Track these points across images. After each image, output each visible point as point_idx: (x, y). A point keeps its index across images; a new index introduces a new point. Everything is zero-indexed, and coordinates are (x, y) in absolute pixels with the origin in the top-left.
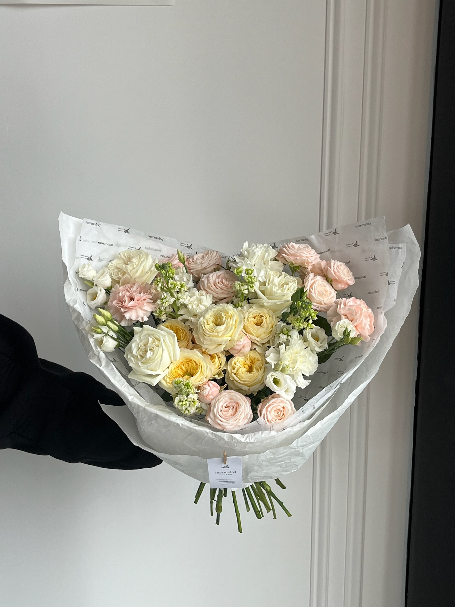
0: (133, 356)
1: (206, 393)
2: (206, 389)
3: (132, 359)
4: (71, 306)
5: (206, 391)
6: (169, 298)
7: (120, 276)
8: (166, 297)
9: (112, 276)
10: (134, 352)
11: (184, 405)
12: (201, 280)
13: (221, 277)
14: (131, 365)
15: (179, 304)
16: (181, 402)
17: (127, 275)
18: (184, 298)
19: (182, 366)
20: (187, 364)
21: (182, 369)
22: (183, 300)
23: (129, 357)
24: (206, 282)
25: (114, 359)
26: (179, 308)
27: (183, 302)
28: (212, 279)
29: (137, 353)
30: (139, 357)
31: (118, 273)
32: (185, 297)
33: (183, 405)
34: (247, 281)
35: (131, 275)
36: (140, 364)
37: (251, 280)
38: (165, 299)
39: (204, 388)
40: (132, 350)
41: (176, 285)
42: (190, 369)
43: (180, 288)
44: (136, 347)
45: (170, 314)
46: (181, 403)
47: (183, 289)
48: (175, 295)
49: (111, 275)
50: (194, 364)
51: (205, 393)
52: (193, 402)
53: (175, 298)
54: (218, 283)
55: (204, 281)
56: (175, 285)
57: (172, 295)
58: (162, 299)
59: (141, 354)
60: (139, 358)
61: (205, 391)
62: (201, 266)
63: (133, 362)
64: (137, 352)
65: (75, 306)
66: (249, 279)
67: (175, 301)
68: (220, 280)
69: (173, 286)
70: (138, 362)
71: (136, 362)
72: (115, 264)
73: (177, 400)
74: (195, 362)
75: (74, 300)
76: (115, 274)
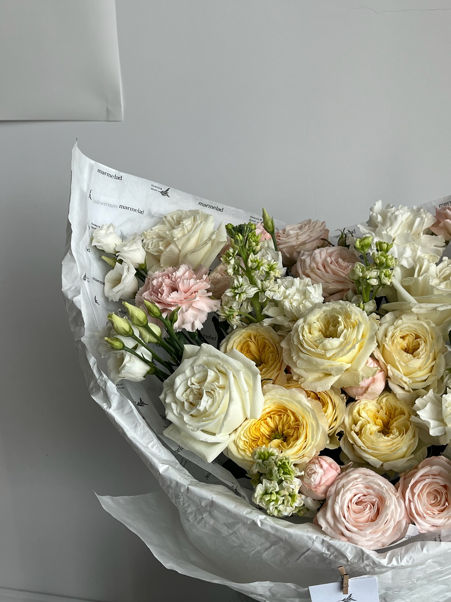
0: (176, 401)
1: (315, 480)
2: (316, 474)
3: (173, 405)
4: (69, 298)
5: (315, 477)
6: (246, 286)
7: (161, 248)
8: (242, 285)
9: (149, 249)
10: (178, 394)
11: (273, 501)
12: (301, 259)
13: (334, 255)
14: (170, 416)
15: (264, 299)
16: (268, 494)
17: (172, 246)
18: (274, 289)
19: (269, 419)
20: (277, 417)
21: (267, 424)
22: (272, 293)
23: (168, 401)
24: (308, 261)
25: (141, 400)
26: (262, 306)
27: (271, 296)
28: (319, 257)
29: (183, 396)
30: (186, 404)
31: (158, 244)
32: (276, 288)
33: (270, 501)
34: (378, 261)
35: (180, 248)
36: (186, 418)
37: (385, 260)
38: (239, 288)
39: (313, 471)
40: (174, 390)
41: (260, 264)
42: (283, 426)
43: (267, 270)
44: (182, 384)
45: (247, 317)
46: (267, 498)
47: (272, 273)
48: (259, 282)
49: (148, 247)
50: (292, 418)
51: (313, 480)
52: (290, 495)
53: (258, 287)
54: (331, 263)
55: (304, 260)
56: (258, 264)
57: (253, 283)
58: (235, 288)
59: (191, 398)
60: (185, 408)
61: (313, 477)
62: (297, 239)
63: (175, 412)
64: (183, 394)
65: (75, 299)
66: (382, 258)
67: (257, 293)
68: (333, 259)
69: (255, 264)
70: (182, 413)
71: (180, 414)
72: (156, 230)
73: (259, 489)
74: (293, 414)
75: (76, 288)
76: (153, 245)
